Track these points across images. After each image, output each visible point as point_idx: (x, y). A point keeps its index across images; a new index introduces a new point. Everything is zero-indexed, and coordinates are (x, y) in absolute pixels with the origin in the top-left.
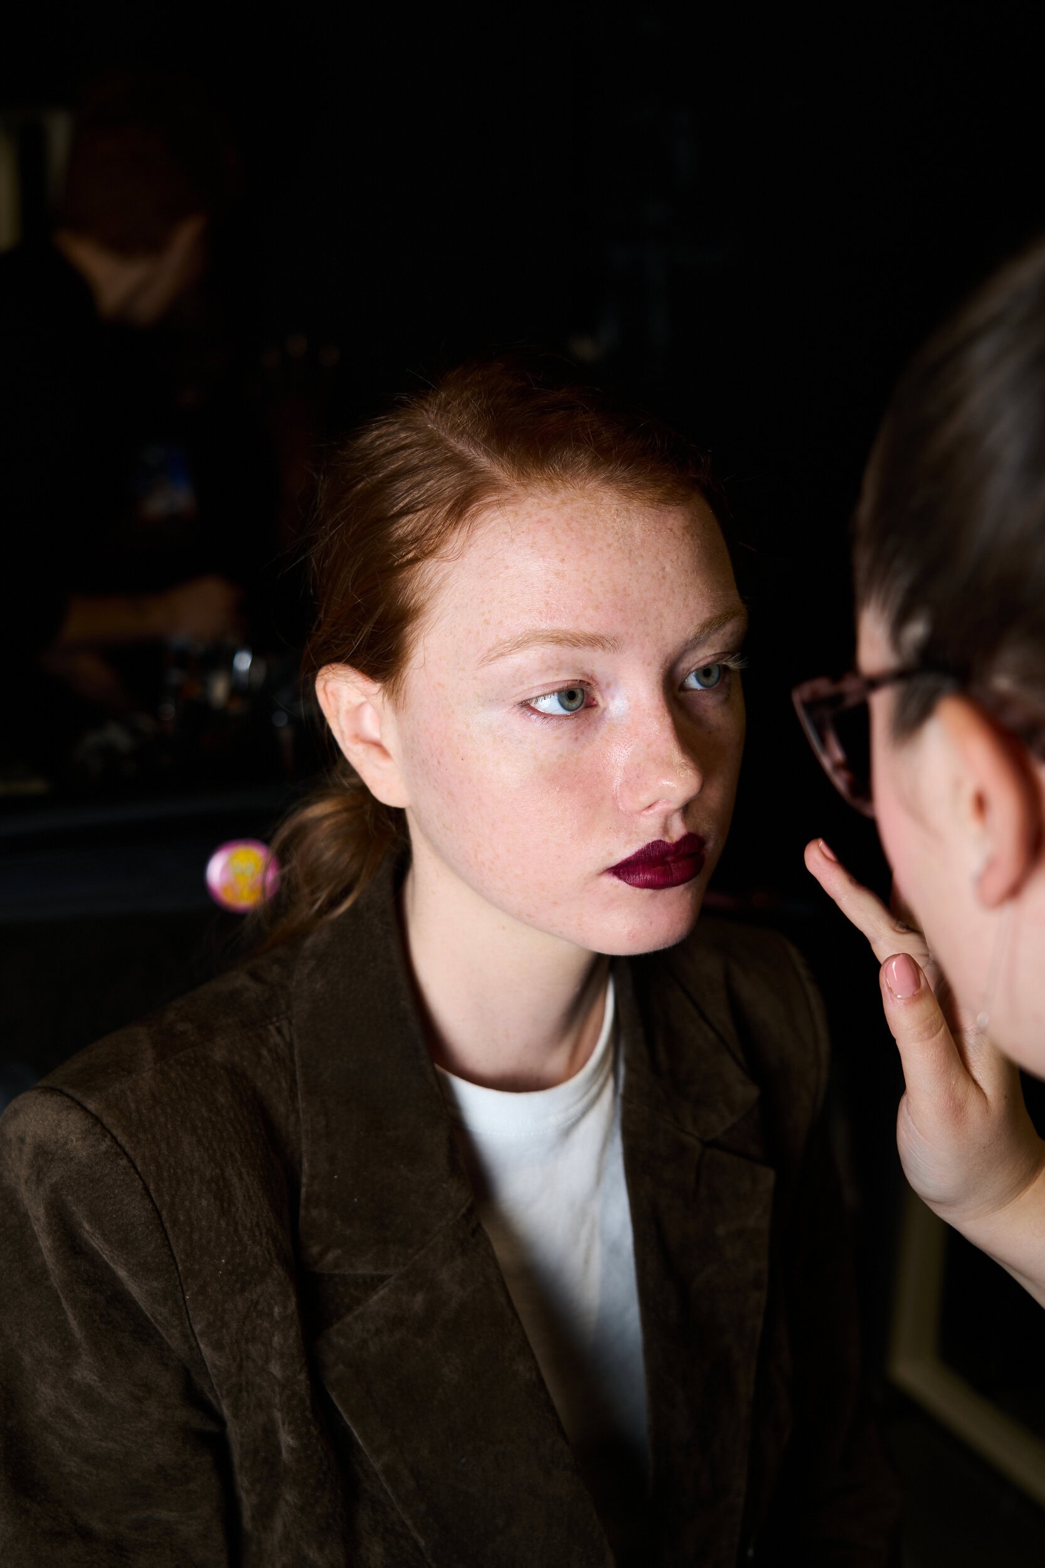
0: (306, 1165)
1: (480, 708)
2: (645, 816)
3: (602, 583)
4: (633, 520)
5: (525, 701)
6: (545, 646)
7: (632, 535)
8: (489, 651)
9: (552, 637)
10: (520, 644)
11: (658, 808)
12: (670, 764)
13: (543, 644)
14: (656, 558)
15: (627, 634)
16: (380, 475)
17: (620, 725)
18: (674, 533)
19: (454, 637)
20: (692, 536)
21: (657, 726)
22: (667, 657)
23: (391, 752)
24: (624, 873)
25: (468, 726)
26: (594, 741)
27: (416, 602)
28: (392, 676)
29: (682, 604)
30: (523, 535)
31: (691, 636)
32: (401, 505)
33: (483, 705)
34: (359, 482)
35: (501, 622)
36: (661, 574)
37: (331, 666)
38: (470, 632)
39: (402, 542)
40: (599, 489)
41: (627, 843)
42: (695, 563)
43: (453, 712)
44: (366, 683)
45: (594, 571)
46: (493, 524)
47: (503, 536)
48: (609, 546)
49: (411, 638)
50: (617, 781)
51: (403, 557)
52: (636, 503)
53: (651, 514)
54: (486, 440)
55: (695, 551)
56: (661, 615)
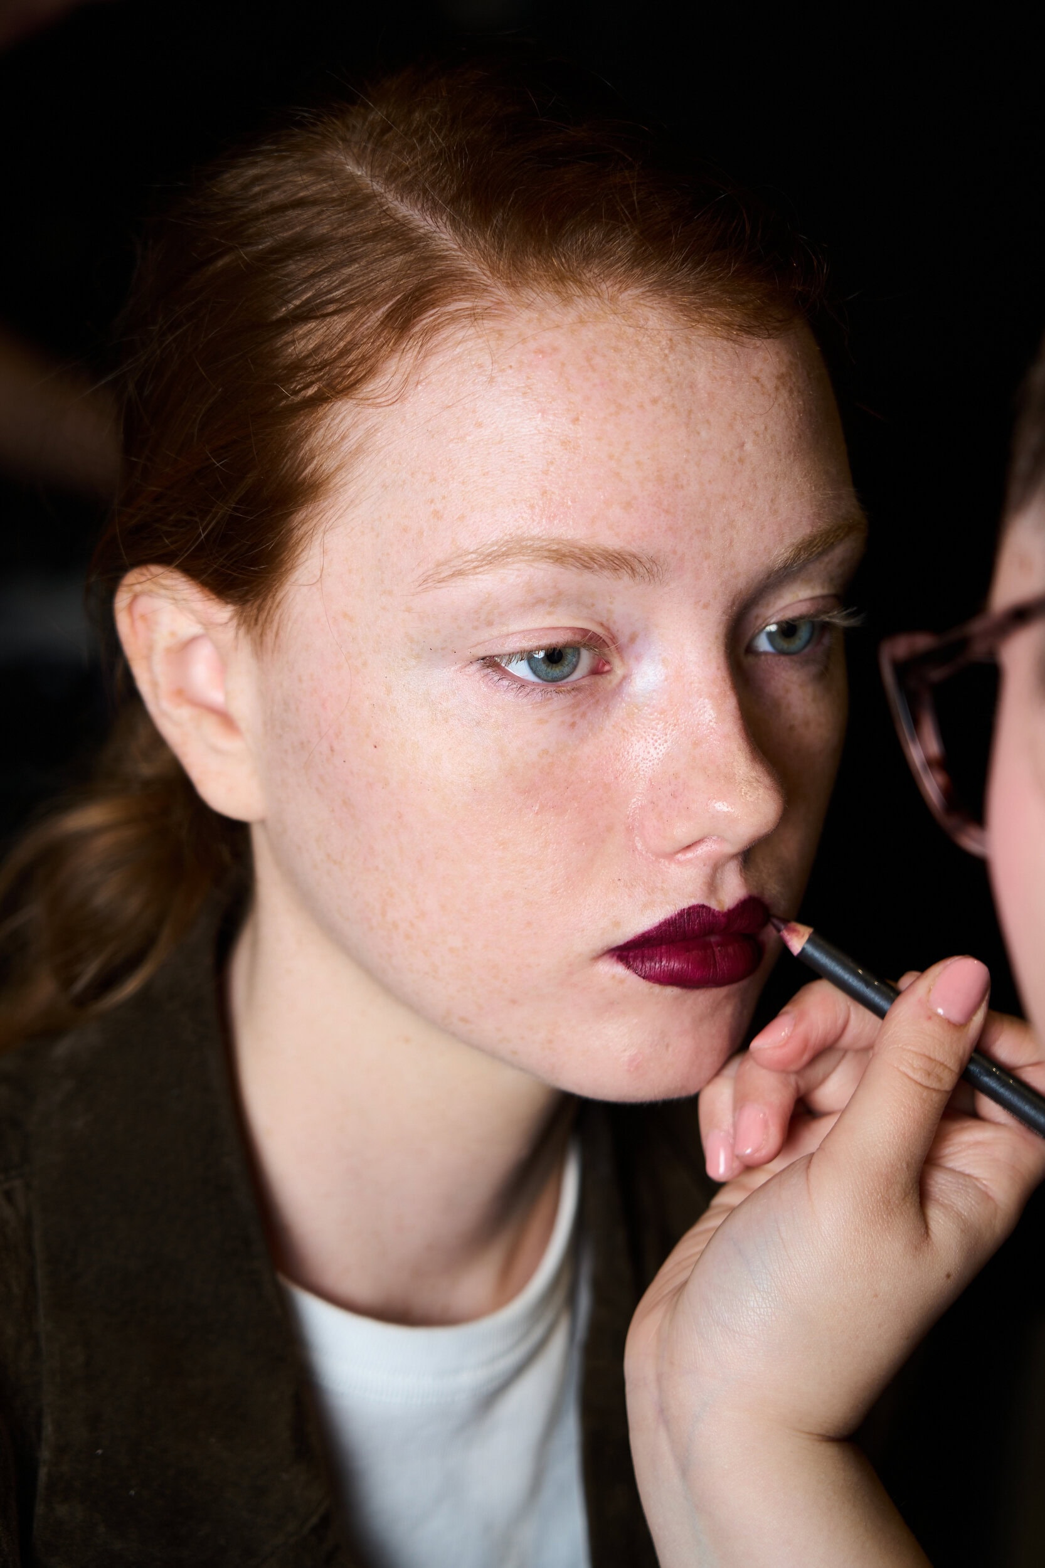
0: (48, 1429)
1: (413, 662)
2: (679, 863)
3: (638, 463)
4: (696, 359)
5: (492, 657)
6: (536, 565)
7: (692, 386)
8: (438, 566)
9: (549, 550)
10: (495, 557)
11: (702, 850)
12: (729, 778)
13: (533, 561)
14: (731, 426)
15: (675, 552)
16: (261, 247)
17: (648, 705)
18: (762, 386)
19: (378, 536)
20: (791, 392)
21: (711, 712)
22: (735, 596)
23: (243, 725)
24: (635, 959)
25: (389, 691)
26: (602, 730)
27: (315, 470)
28: (257, 596)
29: (767, 507)
30: (510, 371)
31: (779, 563)
32: (297, 302)
33: (418, 657)
34: (220, 255)
35: (462, 518)
36: (737, 454)
37: (148, 570)
38: (405, 530)
39: (298, 366)
40: (642, 302)
41: (645, 906)
42: (793, 440)
43: (365, 664)
44: (209, 604)
45: (628, 443)
46: (459, 350)
47: (476, 370)
48: (654, 401)
49: (301, 532)
50: (635, 801)
51: (296, 393)
52: (702, 329)
53: (726, 351)
54: (453, 201)
55: (794, 418)
56: (731, 524)
